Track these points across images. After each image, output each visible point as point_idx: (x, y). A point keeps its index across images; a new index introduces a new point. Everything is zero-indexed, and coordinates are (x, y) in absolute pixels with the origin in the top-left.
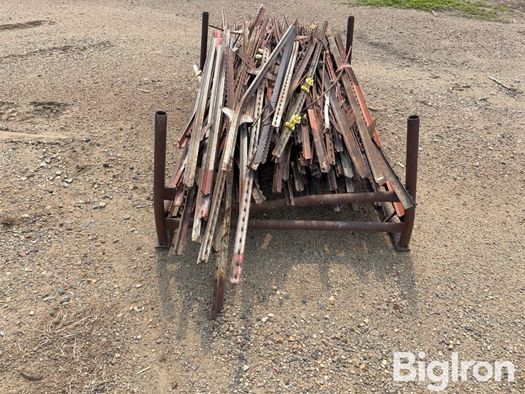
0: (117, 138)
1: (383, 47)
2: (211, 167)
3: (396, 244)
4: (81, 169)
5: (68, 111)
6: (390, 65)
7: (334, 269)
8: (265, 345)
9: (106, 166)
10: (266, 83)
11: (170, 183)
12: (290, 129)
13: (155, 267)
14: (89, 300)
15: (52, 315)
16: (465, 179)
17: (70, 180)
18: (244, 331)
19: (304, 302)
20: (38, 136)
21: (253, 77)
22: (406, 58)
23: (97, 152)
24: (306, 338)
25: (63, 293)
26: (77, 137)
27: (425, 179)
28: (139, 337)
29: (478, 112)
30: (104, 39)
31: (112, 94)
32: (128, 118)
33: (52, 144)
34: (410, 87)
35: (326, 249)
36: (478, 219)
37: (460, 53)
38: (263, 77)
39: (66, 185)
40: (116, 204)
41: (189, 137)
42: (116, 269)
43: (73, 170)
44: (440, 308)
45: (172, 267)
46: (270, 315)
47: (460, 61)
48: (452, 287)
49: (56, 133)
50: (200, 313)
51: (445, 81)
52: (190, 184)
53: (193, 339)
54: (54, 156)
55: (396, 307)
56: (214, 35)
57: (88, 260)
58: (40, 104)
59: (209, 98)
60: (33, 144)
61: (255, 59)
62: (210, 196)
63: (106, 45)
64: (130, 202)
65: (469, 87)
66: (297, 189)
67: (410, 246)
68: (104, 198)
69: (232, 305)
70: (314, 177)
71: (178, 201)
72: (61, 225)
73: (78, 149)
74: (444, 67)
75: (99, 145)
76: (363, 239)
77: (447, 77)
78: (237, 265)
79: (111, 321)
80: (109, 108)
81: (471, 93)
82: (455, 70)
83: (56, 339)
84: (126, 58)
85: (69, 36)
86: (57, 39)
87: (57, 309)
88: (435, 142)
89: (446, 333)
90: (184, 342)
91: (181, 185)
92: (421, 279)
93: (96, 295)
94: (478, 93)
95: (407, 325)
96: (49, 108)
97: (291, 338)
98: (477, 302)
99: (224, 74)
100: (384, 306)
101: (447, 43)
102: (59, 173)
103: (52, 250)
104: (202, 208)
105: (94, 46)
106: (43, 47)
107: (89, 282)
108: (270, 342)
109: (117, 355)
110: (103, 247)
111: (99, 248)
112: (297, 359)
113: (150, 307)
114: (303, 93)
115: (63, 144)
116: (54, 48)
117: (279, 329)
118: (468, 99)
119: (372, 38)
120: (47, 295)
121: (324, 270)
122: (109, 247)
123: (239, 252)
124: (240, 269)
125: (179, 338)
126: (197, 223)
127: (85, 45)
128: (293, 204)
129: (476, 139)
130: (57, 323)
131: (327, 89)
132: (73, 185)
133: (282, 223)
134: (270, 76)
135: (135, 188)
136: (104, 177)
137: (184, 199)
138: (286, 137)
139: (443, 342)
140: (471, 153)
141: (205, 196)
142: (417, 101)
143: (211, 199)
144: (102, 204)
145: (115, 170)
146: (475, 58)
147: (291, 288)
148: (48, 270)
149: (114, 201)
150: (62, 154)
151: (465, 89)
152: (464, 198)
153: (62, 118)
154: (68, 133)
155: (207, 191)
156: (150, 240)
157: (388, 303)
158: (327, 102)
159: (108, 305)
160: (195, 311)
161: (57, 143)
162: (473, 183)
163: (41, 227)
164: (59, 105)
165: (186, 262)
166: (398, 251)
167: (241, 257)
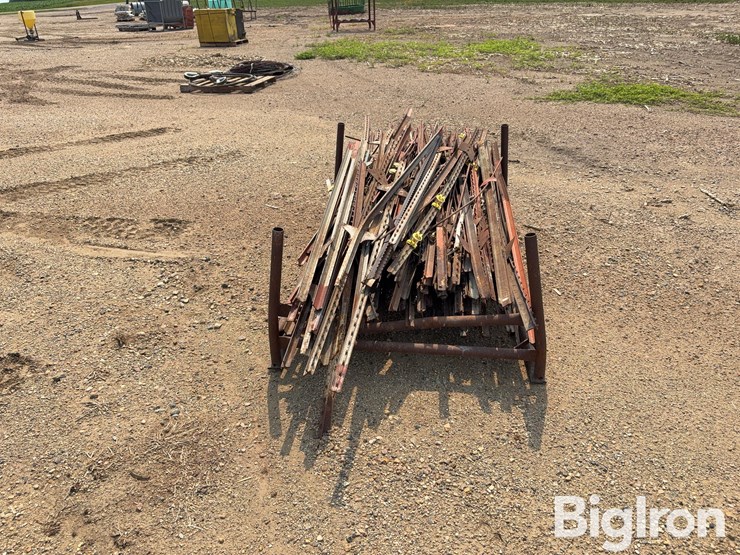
0: (238, 258)
1: (569, 153)
2: (327, 284)
3: (531, 375)
4: (198, 289)
5: (189, 229)
6: (573, 175)
7: (455, 398)
8: (369, 465)
9: (225, 286)
10: (396, 200)
11: (285, 299)
12: (411, 247)
13: (266, 387)
14: (197, 414)
15: (162, 424)
16: (633, 310)
17: (186, 301)
18: (348, 450)
19: (417, 428)
20: (157, 254)
21: (383, 192)
22: (595, 166)
23: (216, 272)
24: (413, 461)
25: (173, 407)
26: (197, 255)
27: (584, 308)
28: (243, 450)
29: (673, 233)
30: (234, 149)
31: (237, 210)
32: (252, 236)
33: (170, 263)
34: (592, 201)
35: (451, 378)
36: (638, 354)
37: (669, 160)
38: (394, 192)
39: (183, 305)
40: (233, 325)
41: (309, 255)
42: (227, 388)
43: (191, 290)
44: (567, 442)
45: (284, 388)
46: (378, 438)
47: (666, 170)
48: (586, 421)
49: (175, 251)
50: (306, 432)
51: (642, 193)
52: (303, 299)
53: (297, 455)
54: (172, 275)
55: (517, 438)
56: (349, 147)
57: (199, 377)
58: (161, 221)
59: (334, 216)
60: (152, 263)
61: (389, 174)
62: (323, 312)
63: (235, 154)
64: (247, 323)
65: (670, 202)
66: (419, 309)
67: (548, 379)
68: (220, 319)
69: (340, 427)
70: (440, 298)
71: (291, 317)
72: (175, 344)
73: (197, 269)
74: (644, 177)
75: (218, 265)
76: (495, 370)
77: (644, 189)
78: (340, 375)
79: (218, 434)
80: (232, 226)
81: (671, 208)
82: (657, 181)
83: (166, 445)
84: (256, 170)
85: (196, 145)
86: (183, 149)
87: (167, 420)
88: (606, 267)
89: (566, 465)
90: (286, 458)
91: (295, 302)
92: (553, 412)
93: (205, 410)
94: (681, 209)
95: (525, 456)
96: (170, 225)
97: (397, 460)
98: (610, 438)
99: (353, 190)
100: (504, 436)
101: (654, 147)
102: (176, 292)
103: (165, 367)
104: (313, 323)
105: (222, 156)
106: (167, 158)
107: (199, 398)
108: (374, 462)
109: (221, 464)
110: (215, 366)
111: (211, 367)
112: (400, 480)
113: (257, 424)
114: (434, 210)
115: (181, 263)
116: (179, 160)
117: (385, 451)
118: (664, 217)
119: (557, 142)
120: (159, 407)
121: (444, 399)
122: (222, 367)
123: (343, 364)
124: (342, 379)
125: (282, 454)
126: (307, 337)
127: (213, 155)
128: (412, 324)
129: (659, 264)
130: (167, 432)
131: (465, 204)
132: (189, 305)
133: (400, 345)
134: (402, 192)
135: (253, 309)
136: (222, 297)
137: (297, 315)
138: (405, 254)
139: (560, 473)
140: (649, 280)
141: (317, 311)
142: (595, 219)
143: (324, 315)
144: (217, 325)
145: (233, 291)
146: (689, 166)
147: (405, 413)
148: (161, 385)
149: (231, 322)
150: (180, 273)
151: (664, 205)
152: (626, 331)
153: (182, 236)
154: (187, 252)
155: (320, 306)
156: (264, 362)
157: (509, 433)
158: (461, 220)
159: (216, 420)
160: (302, 429)
161: (175, 262)
162: (643, 314)
163: (155, 345)
164: (180, 222)
165: (298, 384)
166: (532, 383)
167: (345, 368)
